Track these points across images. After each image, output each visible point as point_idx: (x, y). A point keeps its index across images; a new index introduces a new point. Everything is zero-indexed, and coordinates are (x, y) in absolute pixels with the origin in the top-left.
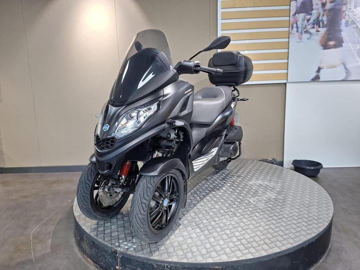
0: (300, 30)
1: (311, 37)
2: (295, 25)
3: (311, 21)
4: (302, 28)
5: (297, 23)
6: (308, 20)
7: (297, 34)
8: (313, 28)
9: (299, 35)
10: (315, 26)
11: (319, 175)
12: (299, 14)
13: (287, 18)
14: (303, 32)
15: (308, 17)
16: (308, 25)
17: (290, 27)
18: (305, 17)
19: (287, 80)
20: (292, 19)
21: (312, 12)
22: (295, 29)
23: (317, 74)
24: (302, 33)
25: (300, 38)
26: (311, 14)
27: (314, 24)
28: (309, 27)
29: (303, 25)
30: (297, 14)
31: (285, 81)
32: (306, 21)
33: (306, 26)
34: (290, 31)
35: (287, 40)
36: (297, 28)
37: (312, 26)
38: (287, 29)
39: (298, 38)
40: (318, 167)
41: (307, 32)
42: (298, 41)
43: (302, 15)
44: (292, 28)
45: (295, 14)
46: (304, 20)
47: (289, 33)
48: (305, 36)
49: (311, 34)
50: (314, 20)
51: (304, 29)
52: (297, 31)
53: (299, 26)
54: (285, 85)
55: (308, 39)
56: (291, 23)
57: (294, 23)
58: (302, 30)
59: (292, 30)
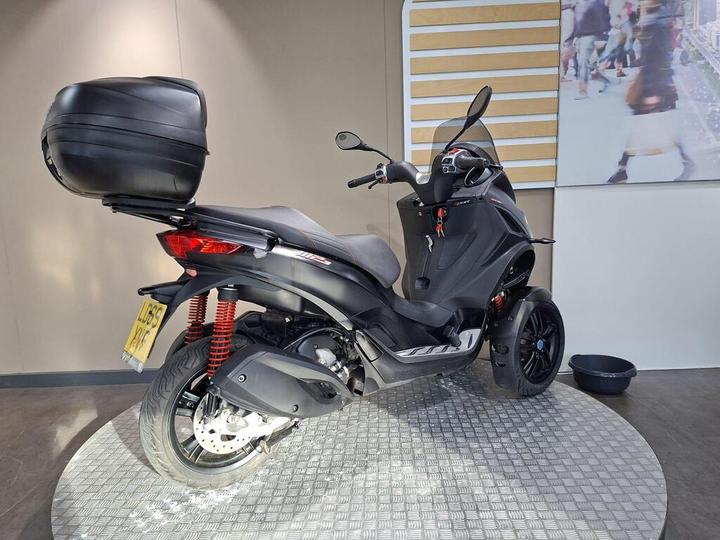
0: (582, 71)
1: (606, 87)
2: (571, 63)
3: (606, 53)
4: (586, 67)
5: (575, 59)
6: (600, 51)
7: (576, 82)
8: (612, 67)
9: (580, 84)
10: (616, 64)
12: (579, 37)
13: (555, 47)
14: (590, 77)
15: (600, 44)
16: (600, 62)
17: (562, 65)
18: (593, 44)
19: (556, 181)
20: (565, 50)
21: (609, 33)
22: (571, 71)
23: (620, 167)
24: (586, 80)
25: (584, 91)
26: (606, 38)
27: (612, 59)
28: (601, 66)
29: (588, 62)
30: (576, 39)
31: (550, 185)
32: (595, 52)
33: (595, 63)
34: (561, 75)
35: (554, 94)
36: (576, 67)
37: (610, 63)
38: (553, 71)
39: (578, 90)
40: (626, 373)
41: (597, 76)
42: (579, 95)
43: (586, 41)
44: (566, 69)
45: (571, 38)
46: (590, 51)
48: (595, 86)
49: (607, 81)
50: (613, 51)
51: (592, 70)
52: (576, 75)
53: (579, 64)
54: (550, 192)
55: (600, 92)
56: (563, 57)
57: (569, 57)
58: (587, 73)
59: (565, 73)
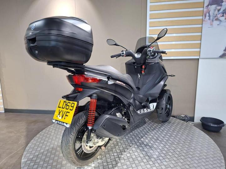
0: (211, 18)
1: (220, 23)
2: (207, 14)
3: (221, 11)
4: (213, 16)
5: (209, 13)
6: (219, 10)
7: (209, 21)
8: (223, 16)
9: (210, 22)
10: (224, 15)
11: (222, 131)
12: (211, 5)
13: (201, 9)
14: (214, 19)
15: (219, 8)
16: (218, 14)
17: (204, 15)
18: (216, 8)
19: (200, 56)
20: (205, 10)
21: (223, 4)
22: (207, 18)
23: (224, 52)
24: (213, 21)
25: (212, 25)
26: (221, 6)
27: (223, 13)
28: (219, 16)
29: (214, 14)
31: (198, 57)
32: (217, 11)
33: (217, 15)
34: (203, 19)
35: (200, 26)
36: (209, 16)
38: (201, 18)
39: (210, 24)
40: (221, 125)
41: (217, 19)
42: (210, 26)
43: (214, 7)
44: (205, 17)
45: (208, 6)
46: (215, 10)
47: (203, 20)
48: (216, 23)
49: (221, 21)
51: (215, 17)
52: (209, 19)
53: (211, 15)
54: (197, 60)
55: (218, 25)
56: (204, 13)
57: (207, 13)
58: (213, 18)
59: (205, 18)
